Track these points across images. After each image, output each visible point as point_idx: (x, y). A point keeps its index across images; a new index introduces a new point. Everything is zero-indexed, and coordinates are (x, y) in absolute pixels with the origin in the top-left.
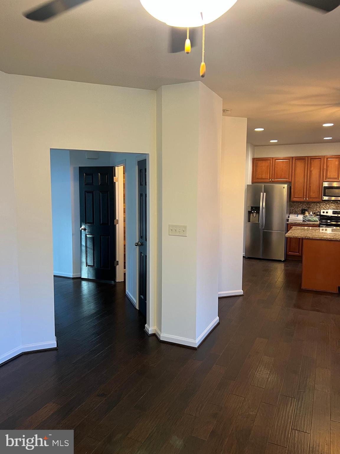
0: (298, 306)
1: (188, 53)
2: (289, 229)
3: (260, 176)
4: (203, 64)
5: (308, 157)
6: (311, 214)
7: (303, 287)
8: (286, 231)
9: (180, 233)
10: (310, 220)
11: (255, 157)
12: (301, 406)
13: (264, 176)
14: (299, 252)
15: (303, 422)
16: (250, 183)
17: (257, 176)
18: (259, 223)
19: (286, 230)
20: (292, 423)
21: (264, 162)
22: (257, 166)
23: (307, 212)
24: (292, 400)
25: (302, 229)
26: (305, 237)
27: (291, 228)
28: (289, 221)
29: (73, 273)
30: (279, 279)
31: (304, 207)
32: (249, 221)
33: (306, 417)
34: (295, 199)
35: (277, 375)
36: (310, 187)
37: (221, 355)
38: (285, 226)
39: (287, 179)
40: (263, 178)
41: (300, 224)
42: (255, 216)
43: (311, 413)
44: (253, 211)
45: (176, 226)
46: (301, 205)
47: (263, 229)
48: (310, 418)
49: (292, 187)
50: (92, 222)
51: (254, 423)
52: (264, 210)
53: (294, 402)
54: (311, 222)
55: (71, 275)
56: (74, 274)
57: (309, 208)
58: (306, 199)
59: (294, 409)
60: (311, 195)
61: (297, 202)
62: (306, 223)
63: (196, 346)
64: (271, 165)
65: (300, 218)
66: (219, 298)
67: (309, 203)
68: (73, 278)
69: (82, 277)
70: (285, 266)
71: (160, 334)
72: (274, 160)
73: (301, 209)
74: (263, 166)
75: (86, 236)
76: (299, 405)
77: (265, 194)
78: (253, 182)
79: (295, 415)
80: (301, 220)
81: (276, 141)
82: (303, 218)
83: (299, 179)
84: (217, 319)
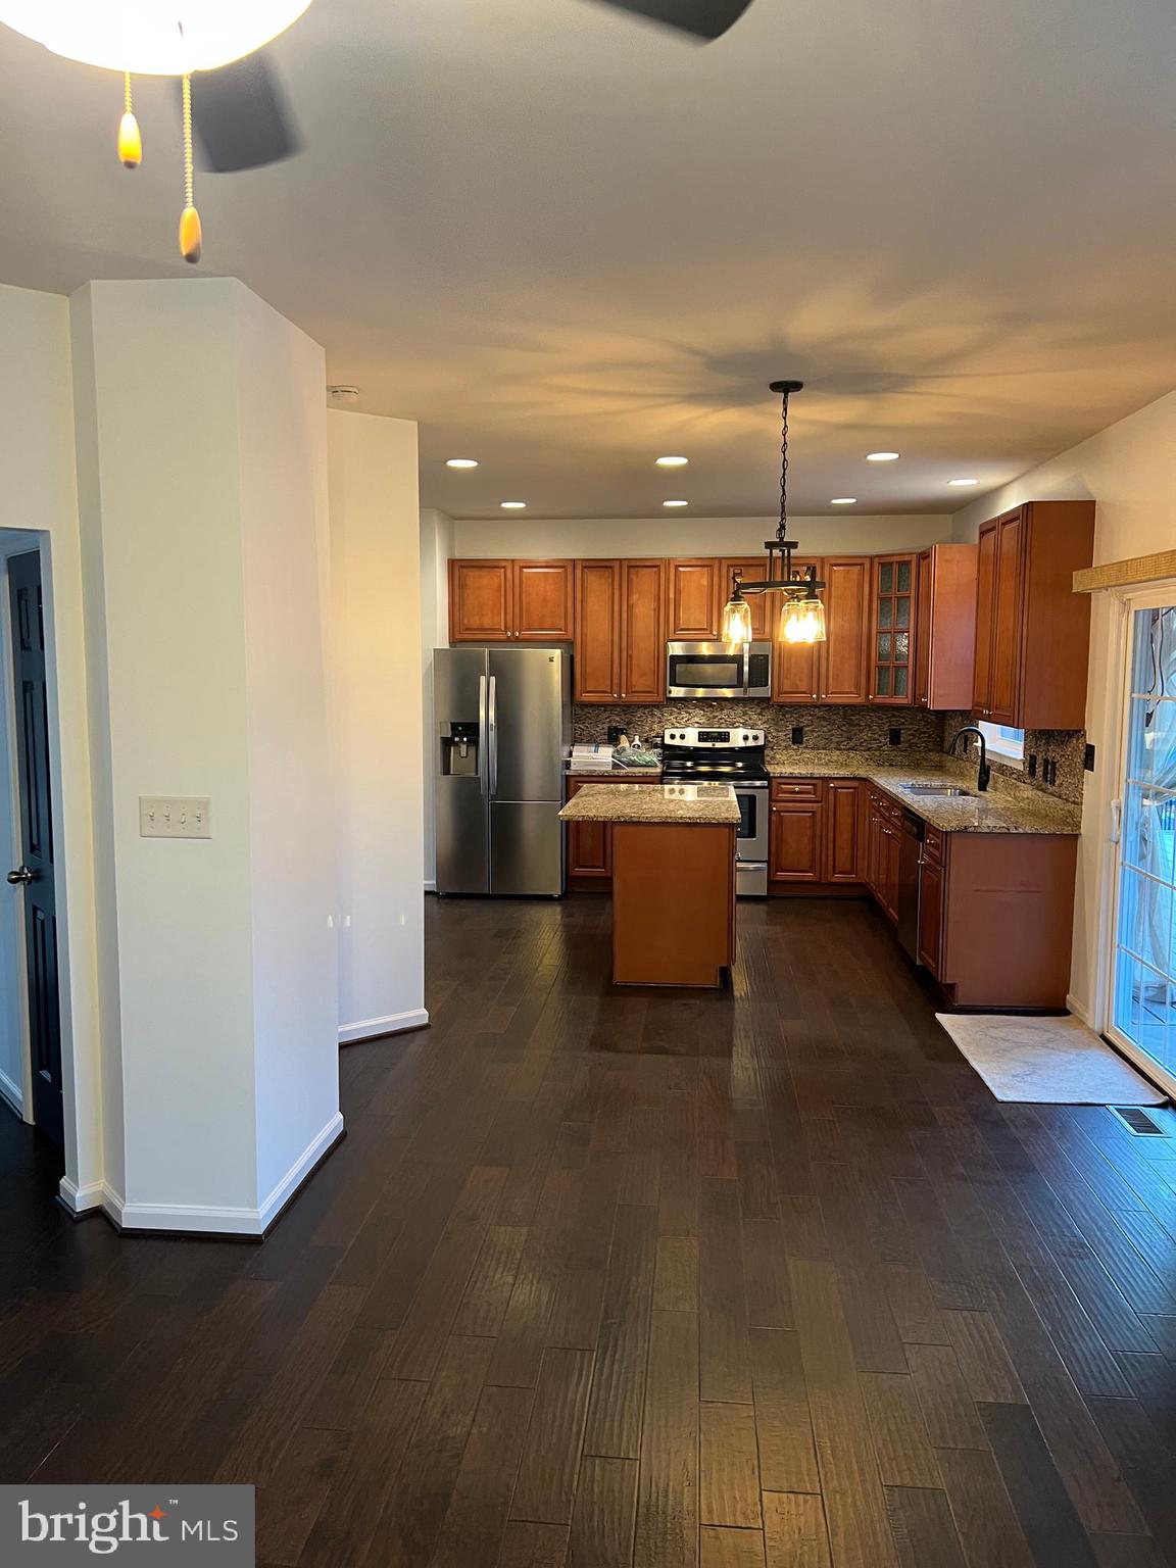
0: (602, 1043)
1: (130, 165)
2: (571, 793)
3: (475, 622)
4: (190, 212)
5: (620, 560)
6: (637, 742)
7: (619, 978)
8: (564, 800)
9: (183, 826)
10: (634, 761)
11: (458, 556)
12: (611, 1374)
13: (487, 622)
14: (605, 863)
15: (616, 1424)
16: (443, 643)
17: (466, 621)
18: (479, 778)
19: (564, 797)
20: (582, 1437)
21: (485, 572)
22: (462, 586)
23: (623, 738)
24: (582, 1357)
25: (612, 792)
26: (619, 817)
27: (580, 788)
28: (573, 767)
30: (545, 960)
31: (617, 721)
32: (446, 771)
33: (626, 1408)
34: (587, 697)
35: (538, 1283)
36: (631, 656)
37: (350, 1245)
38: (559, 784)
39: (560, 630)
40: (487, 627)
41: (603, 776)
42: (464, 754)
43: (641, 1388)
44: (456, 736)
45: (168, 802)
46: (606, 715)
47: (494, 798)
48: (639, 1409)
49: (578, 658)
51: (460, 1463)
52: (492, 734)
53: (589, 1366)
54: (637, 770)
57: (628, 723)
58: (620, 697)
59: (590, 1386)
60: (634, 683)
61: (593, 705)
62: (622, 772)
63: (260, 1230)
64: (509, 584)
65: (604, 756)
66: (343, 1047)
67: (628, 708)
70: (566, 914)
71: (118, 1204)
72: (517, 569)
73: (606, 726)
74: (484, 585)
76: (605, 1370)
77: (493, 679)
78: (453, 641)
79: (591, 1409)
80: (607, 764)
81: (521, 505)
82: (613, 757)
83: (598, 629)
84: (335, 1122)
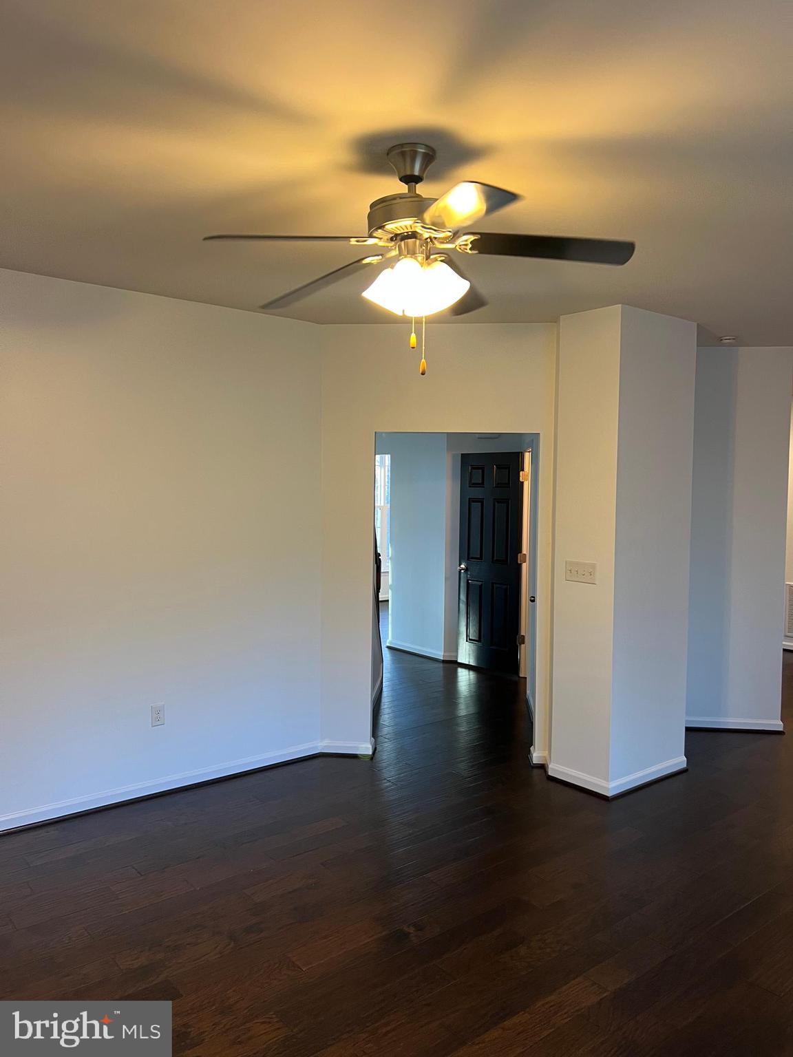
4: (423, 360)
9: (587, 576)
29: (444, 652)
45: (578, 564)
50: (479, 556)
55: (440, 654)
56: (446, 654)
63: (609, 794)
68: (444, 662)
69: (459, 661)
75: (468, 583)
